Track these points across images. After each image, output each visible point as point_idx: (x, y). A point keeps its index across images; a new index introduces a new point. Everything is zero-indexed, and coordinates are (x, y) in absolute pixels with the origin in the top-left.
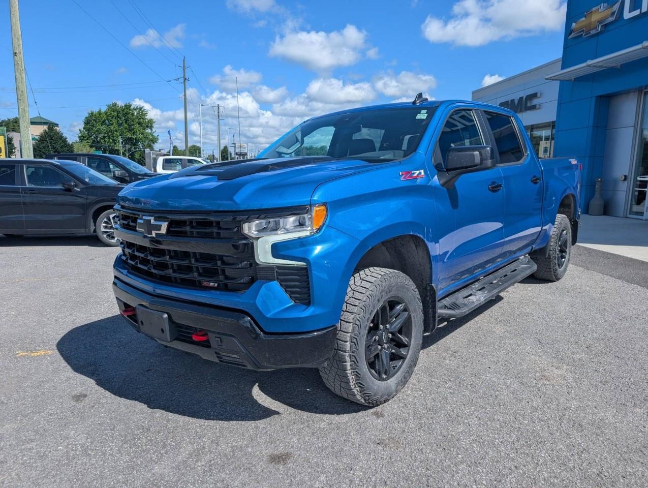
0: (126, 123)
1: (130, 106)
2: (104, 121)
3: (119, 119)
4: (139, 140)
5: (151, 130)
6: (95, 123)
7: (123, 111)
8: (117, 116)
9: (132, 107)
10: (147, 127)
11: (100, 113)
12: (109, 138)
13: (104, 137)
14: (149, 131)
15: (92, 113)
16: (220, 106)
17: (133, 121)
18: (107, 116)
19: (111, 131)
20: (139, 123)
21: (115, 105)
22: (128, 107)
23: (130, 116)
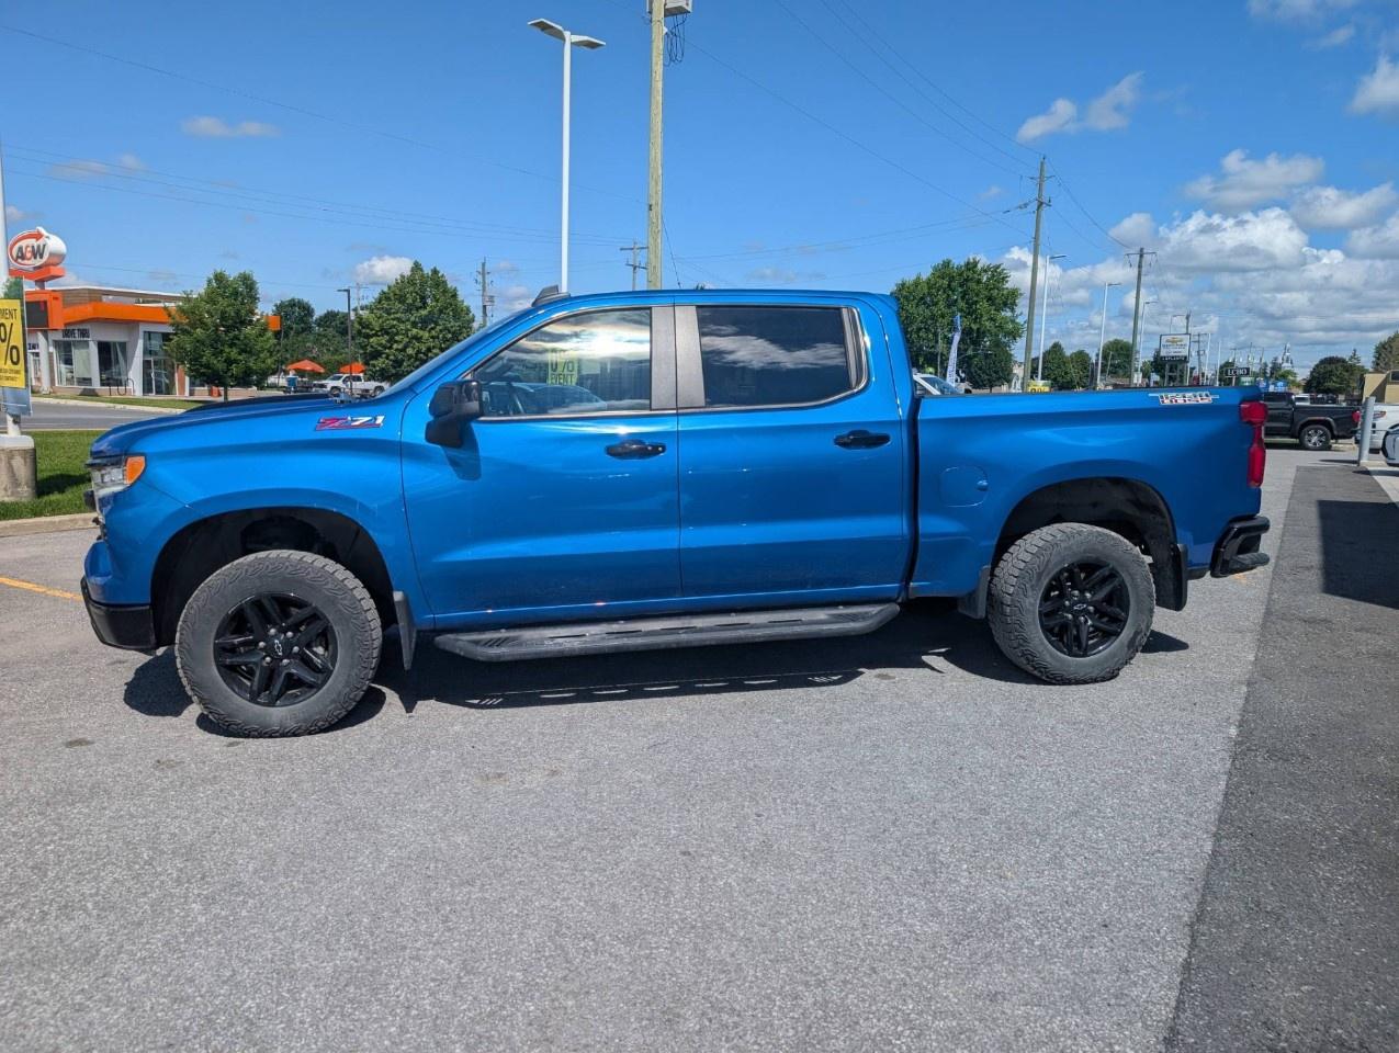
0: (963, 298)
1: (975, 264)
2: (922, 298)
3: (950, 293)
4: (984, 332)
5: (1013, 310)
6: (906, 303)
7: (961, 275)
8: (949, 285)
9: (979, 266)
10: (1005, 304)
11: (917, 283)
12: (927, 330)
13: (919, 329)
14: (1007, 313)
15: (903, 285)
16: (1145, 251)
17: (977, 295)
18: (929, 288)
19: (933, 317)
20: (990, 299)
21: (947, 264)
22: (971, 266)
23: (973, 285)
